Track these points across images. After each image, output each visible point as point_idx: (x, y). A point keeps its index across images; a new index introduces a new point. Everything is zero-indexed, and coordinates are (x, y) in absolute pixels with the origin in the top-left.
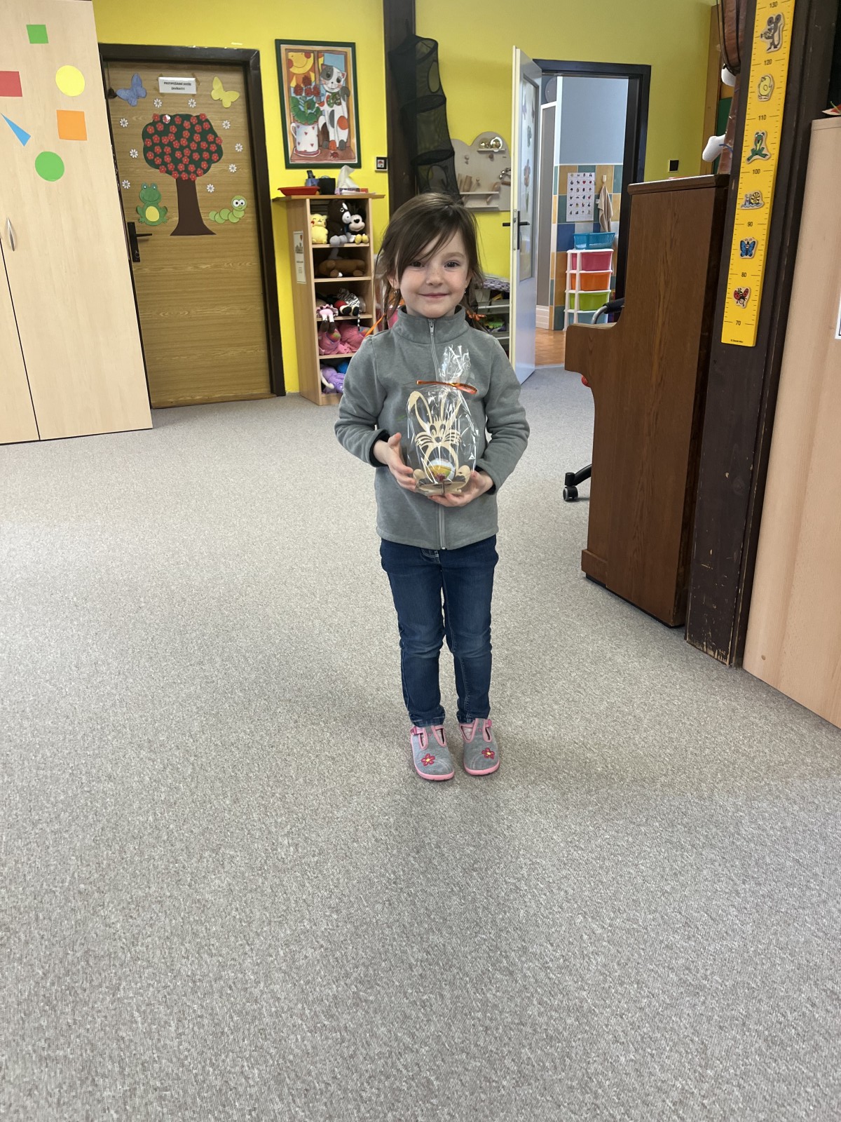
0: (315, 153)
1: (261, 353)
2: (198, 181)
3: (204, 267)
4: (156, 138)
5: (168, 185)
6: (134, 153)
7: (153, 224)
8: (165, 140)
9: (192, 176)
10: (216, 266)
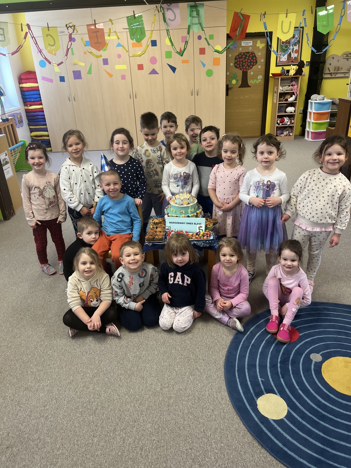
0: (286, 61)
1: (259, 123)
2: (249, 71)
3: (246, 97)
4: (238, 60)
5: (239, 73)
6: (232, 64)
7: (234, 85)
8: (241, 60)
9: (247, 70)
10: (250, 97)
